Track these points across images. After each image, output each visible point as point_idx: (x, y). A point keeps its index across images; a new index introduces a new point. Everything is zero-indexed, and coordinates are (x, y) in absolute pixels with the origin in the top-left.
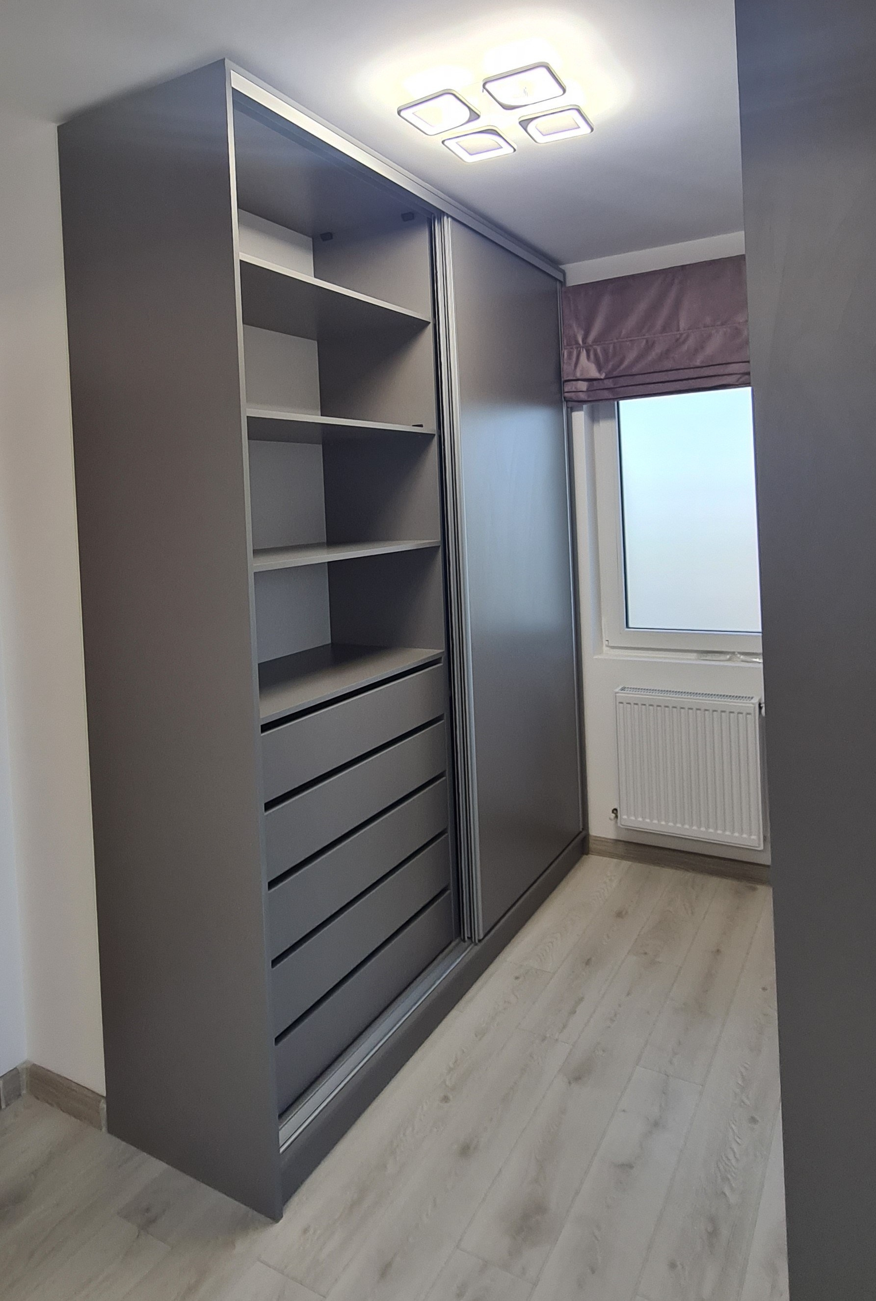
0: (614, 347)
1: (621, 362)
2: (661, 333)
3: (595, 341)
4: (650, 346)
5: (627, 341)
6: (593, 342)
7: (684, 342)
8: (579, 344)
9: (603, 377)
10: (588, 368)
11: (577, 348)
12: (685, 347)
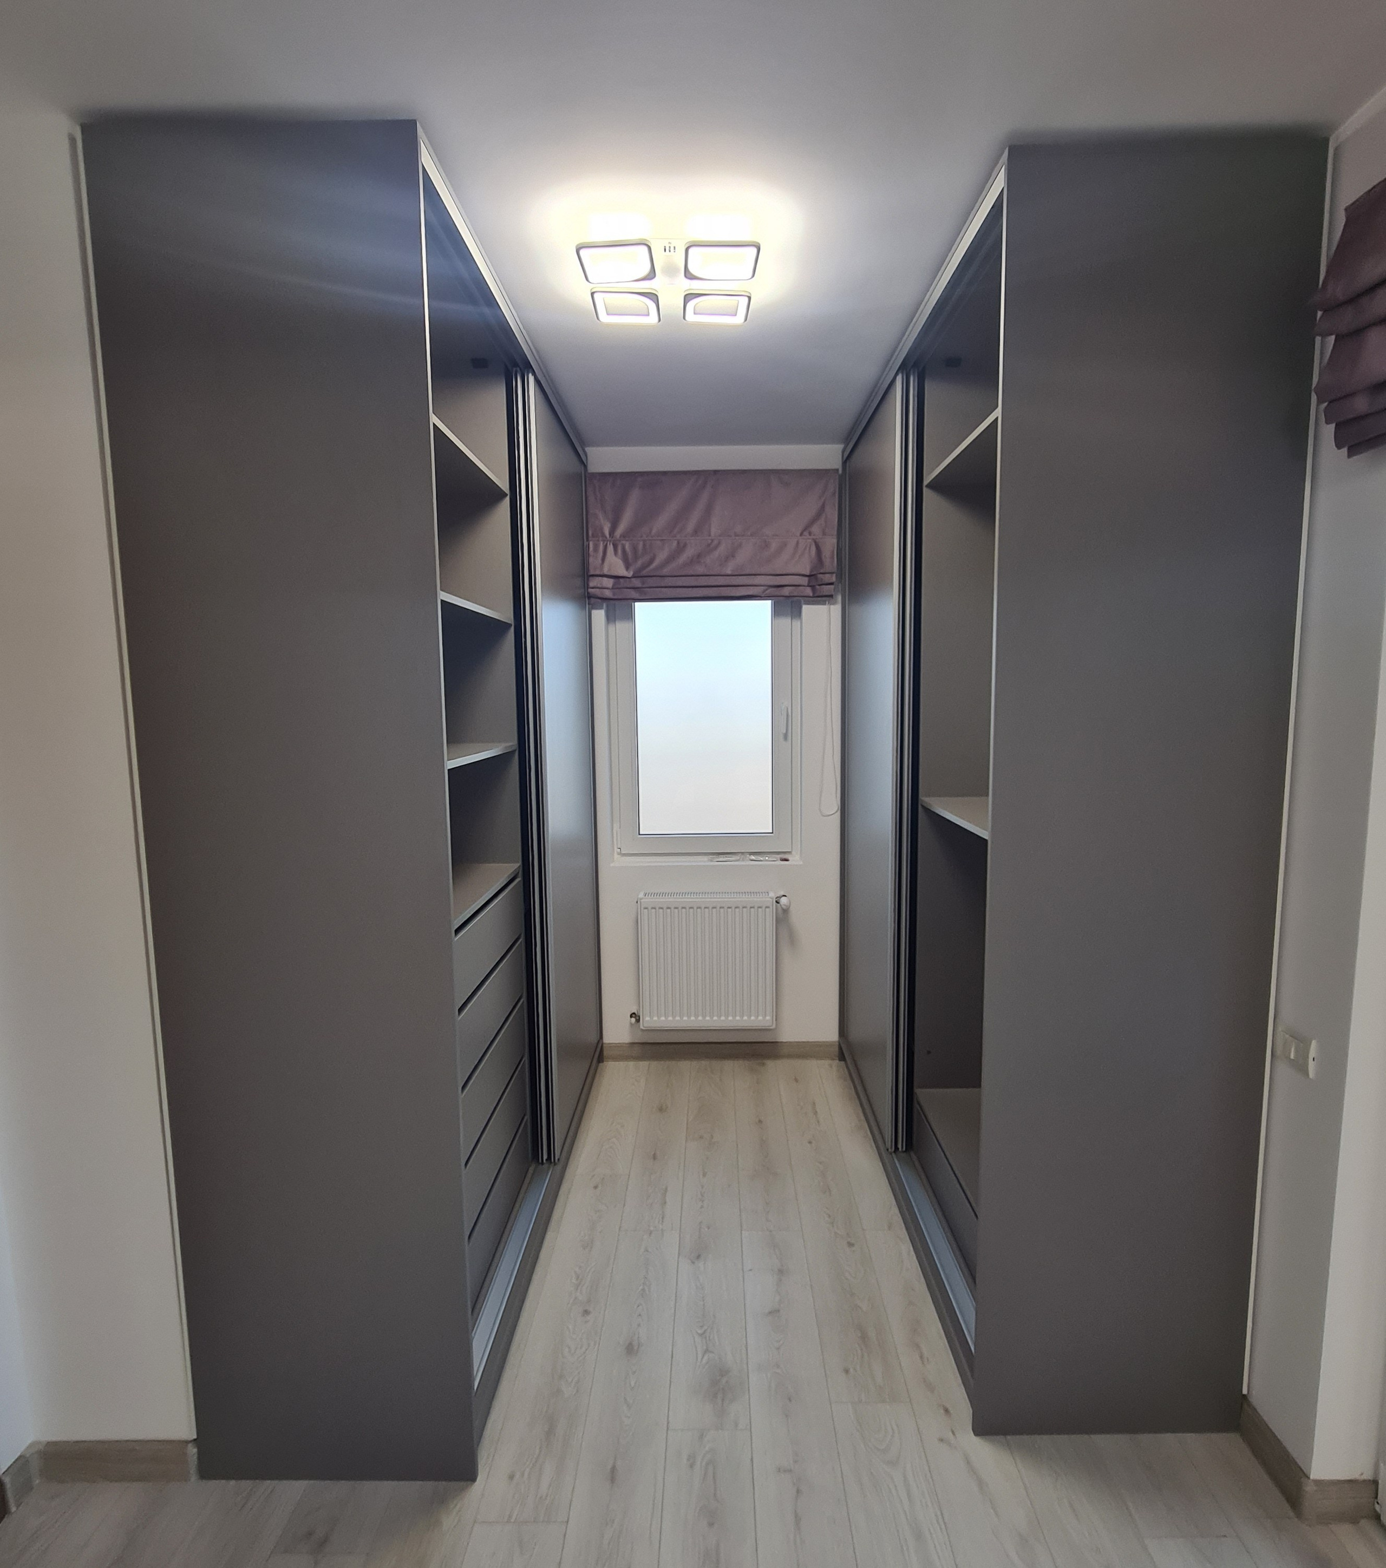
0: (644, 545)
1: (651, 561)
2: (692, 536)
3: (624, 536)
4: (681, 548)
5: (657, 540)
6: (620, 537)
7: (716, 547)
8: (606, 538)
9: (630, 574)
10: (615, 564)
11: (604, 541)
12: (716, 554)
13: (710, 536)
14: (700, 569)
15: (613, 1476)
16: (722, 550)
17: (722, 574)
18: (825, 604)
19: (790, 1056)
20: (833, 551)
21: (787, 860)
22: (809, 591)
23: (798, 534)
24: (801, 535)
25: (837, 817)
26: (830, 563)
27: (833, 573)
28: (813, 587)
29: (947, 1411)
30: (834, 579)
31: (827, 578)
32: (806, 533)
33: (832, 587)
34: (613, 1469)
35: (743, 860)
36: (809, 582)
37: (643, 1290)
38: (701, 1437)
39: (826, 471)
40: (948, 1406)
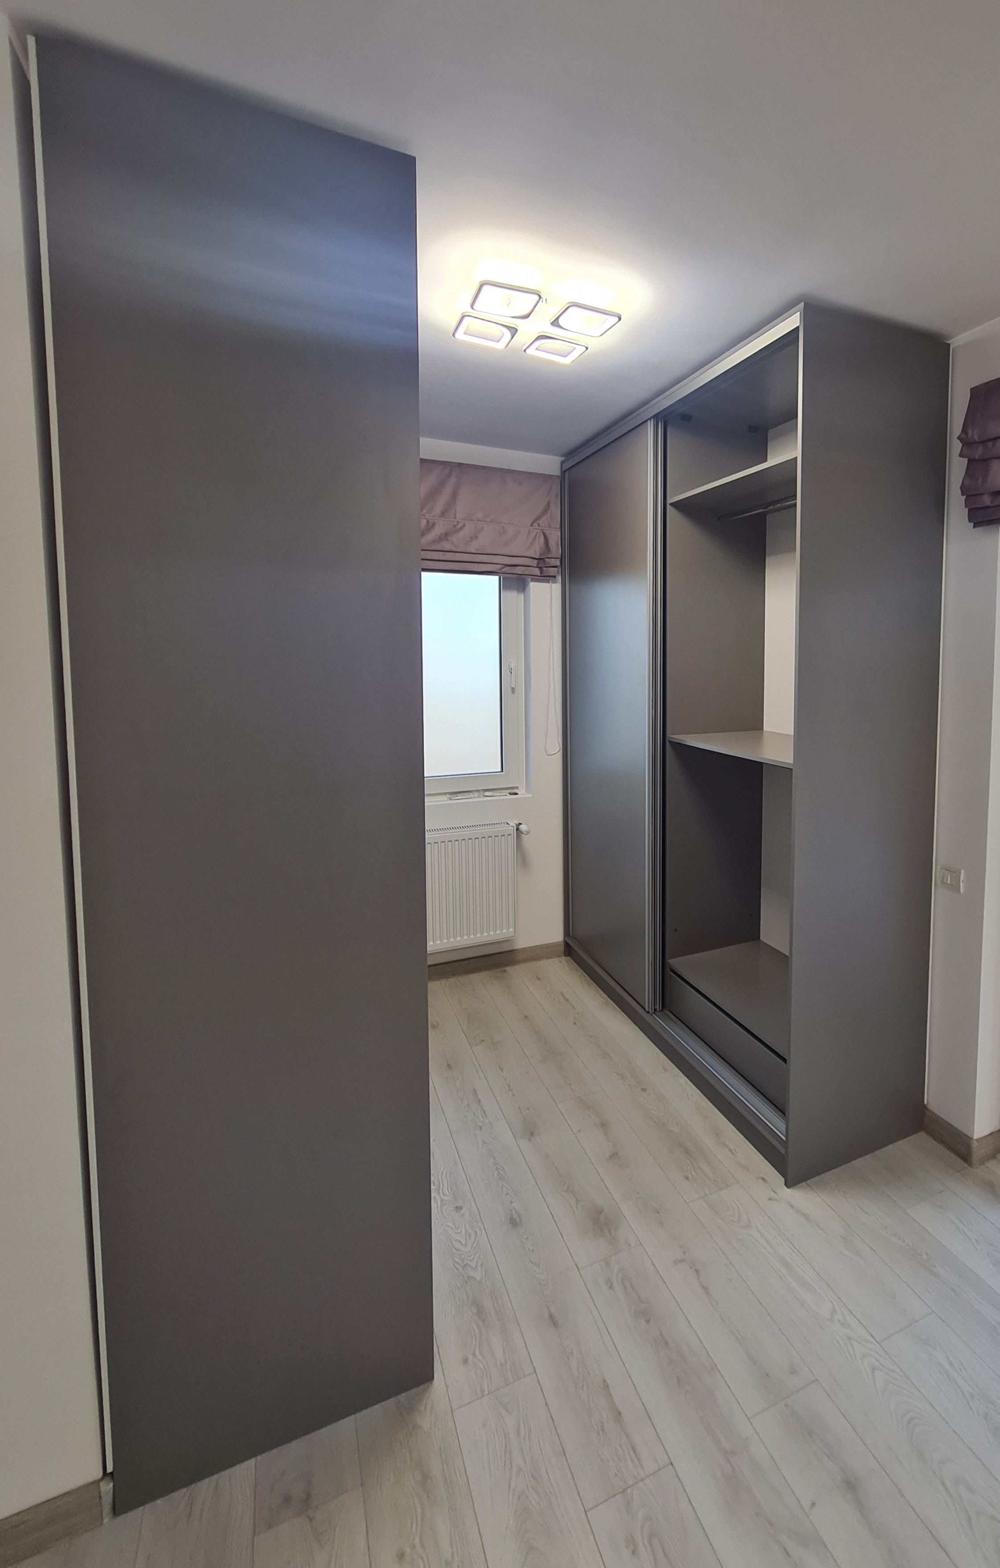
2: (440, 517)
4: (430, 527)
7: (462, 529)
12: (461, 534)
13: (455, 518)
14: (447, 546)
15: (553, 1321)
16: (467, 532)
17: (468, 552)
18: (549, 582)
19: (525, 961)
20: (558, 542)
21: (516, 794)
22: (537, 572)
23: (530, 525)
24: (531, 525)
25: (560, 755)
26: (556, 551)
27: (558, 558)
28: (540, 568)
29: (763, 1179)
30: (558, 563)
31: (554, 562)
32: (536, 524)
33: (556, 569)
34: (551, 1316)
35: (479, 797)
36: (538, 564)
37: (499, 1174)
38: (607, 1264)
39: (550, 476)
40: (762, 1176)
